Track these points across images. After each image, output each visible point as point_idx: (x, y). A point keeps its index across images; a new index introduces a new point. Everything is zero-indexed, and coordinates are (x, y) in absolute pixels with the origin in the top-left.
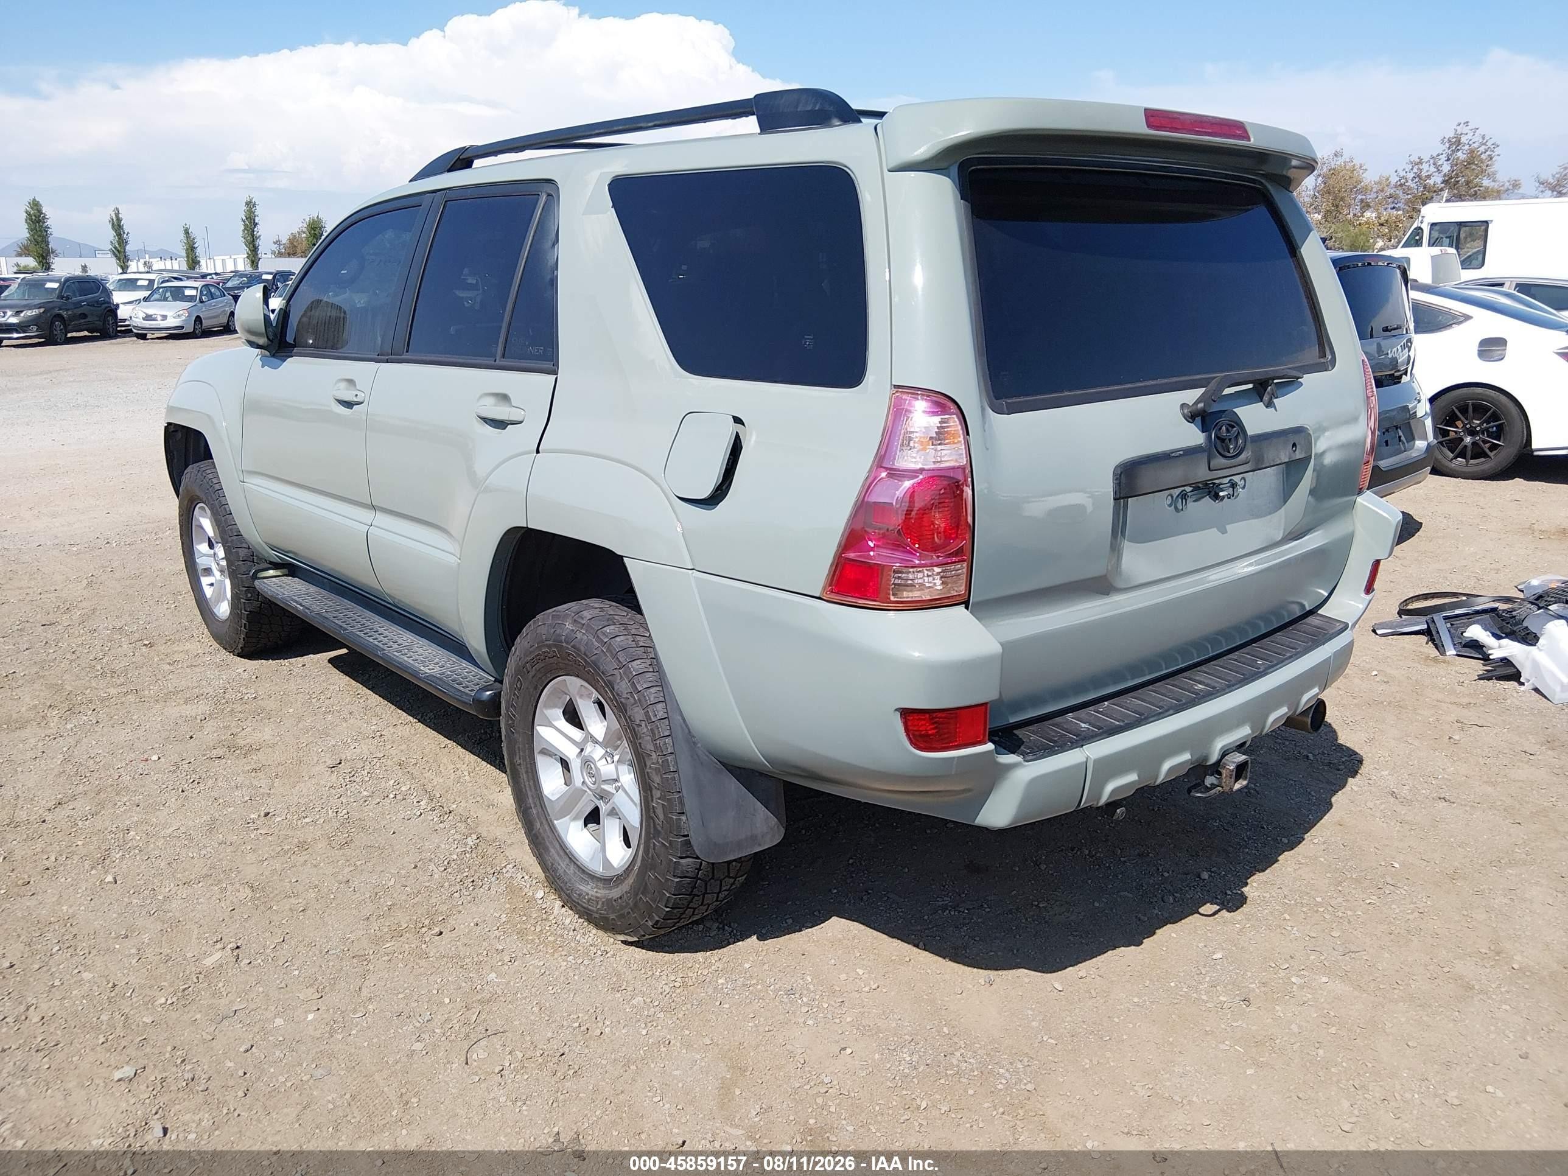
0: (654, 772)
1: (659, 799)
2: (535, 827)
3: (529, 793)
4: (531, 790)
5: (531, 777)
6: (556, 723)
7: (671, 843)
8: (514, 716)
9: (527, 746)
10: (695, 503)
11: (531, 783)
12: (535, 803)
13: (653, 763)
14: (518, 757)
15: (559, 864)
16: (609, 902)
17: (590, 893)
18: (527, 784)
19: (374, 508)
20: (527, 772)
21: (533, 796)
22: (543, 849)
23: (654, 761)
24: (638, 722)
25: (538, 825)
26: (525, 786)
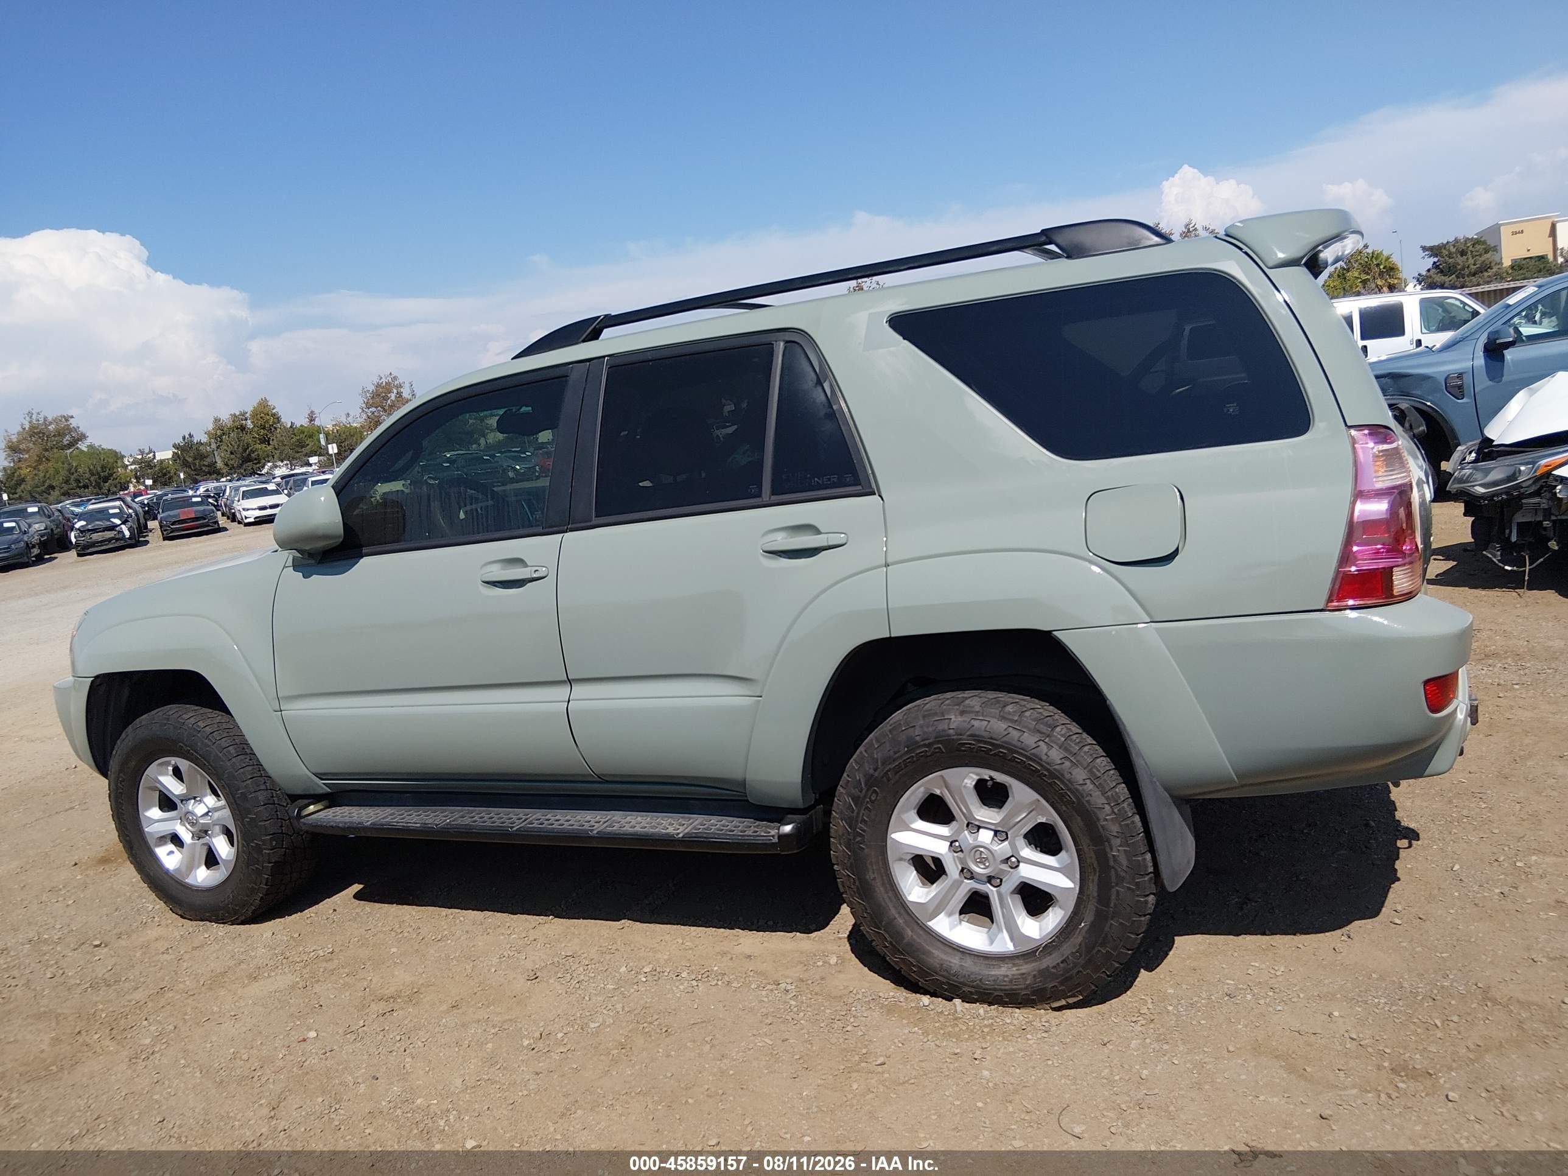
0: (1110, 823)
1: (1120, 846)
2: (905, 936)
3: (890, 905)
4: (891, 901)
5: (889, 888)
6: (913, 826)
7: (1137, 884)
8: (864, 831)
9: (880, 858)
10: (1148, 563)
11: (890, 894)
12: (899, 913)
13: (1108, 815)
14: (871, 871)
15: (950, 962)
16: (1044, 973)
17: (1009, 973)
18: (885, 896)
19: (570, 682)
20: (883, 884)
21: (894, 906)
22: (924, 954)
23: (1109, 812)
24: (1081, 782)
25: (910, 933)
26: (883, 899)
